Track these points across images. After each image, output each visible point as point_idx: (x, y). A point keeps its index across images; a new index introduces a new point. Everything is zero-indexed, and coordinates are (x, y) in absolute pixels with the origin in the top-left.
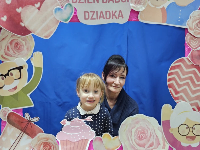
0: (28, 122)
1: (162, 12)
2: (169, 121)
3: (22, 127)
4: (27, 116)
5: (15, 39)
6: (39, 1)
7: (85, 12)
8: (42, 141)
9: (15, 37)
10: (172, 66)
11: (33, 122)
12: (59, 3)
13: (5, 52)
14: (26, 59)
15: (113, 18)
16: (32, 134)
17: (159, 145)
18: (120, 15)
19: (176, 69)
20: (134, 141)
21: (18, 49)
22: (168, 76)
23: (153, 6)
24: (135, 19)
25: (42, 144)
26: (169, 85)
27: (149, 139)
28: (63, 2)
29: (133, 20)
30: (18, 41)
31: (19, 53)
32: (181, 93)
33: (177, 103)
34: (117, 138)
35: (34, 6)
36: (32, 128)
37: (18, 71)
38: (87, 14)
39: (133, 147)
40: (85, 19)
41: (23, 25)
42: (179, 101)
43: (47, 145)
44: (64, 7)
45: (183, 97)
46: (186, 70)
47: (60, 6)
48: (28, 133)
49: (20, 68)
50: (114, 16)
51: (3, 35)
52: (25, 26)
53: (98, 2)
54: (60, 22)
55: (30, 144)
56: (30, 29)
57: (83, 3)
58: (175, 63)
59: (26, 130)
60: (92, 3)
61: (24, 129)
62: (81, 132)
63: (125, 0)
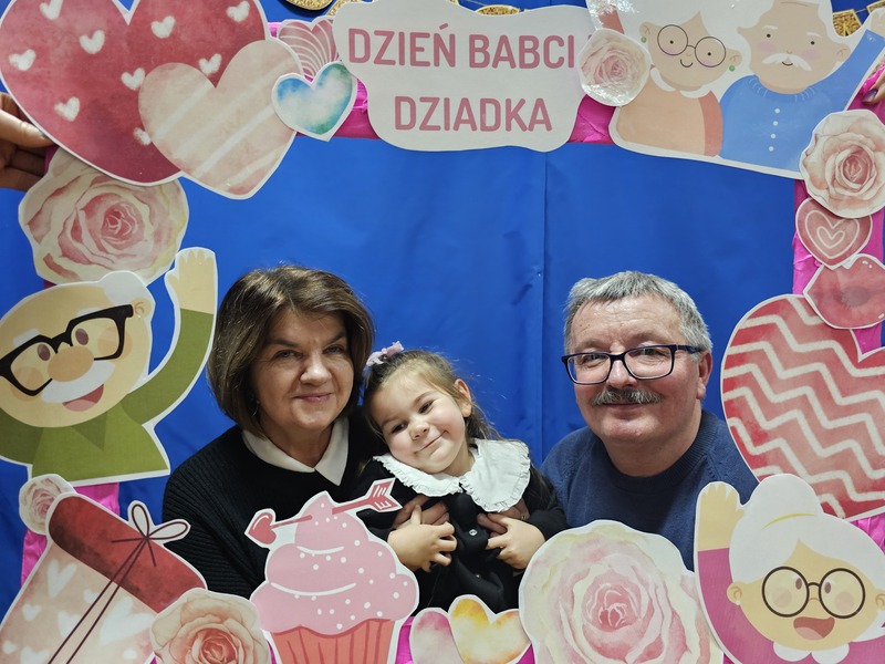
0: (138, 542)
1: (706, 114)
2: (726, 551)
3: (114, 563)
4: (139, 513)
5: (106, 195)
6: (217, 51)
7: (399, 100)
8: (199, 625)
9: (109, 185)
10: (743, 327)
11: (161, 543)
12: (299, 62)
13: (61, 245)
14: (149, 277)
15: (509, 128)
16: (156, 595)
17: (686, 653)
18: (540, 116)
19: (756, 340)
20: (580, 635)
21: (116, 236)
22: (727, 367)
23: (670, 89)
24: (598, 138)
25: (196, 636)
26: (729, 403)
27: (645, 627)
28: (314, 57)
29: (588, 139)
30: (118, 204)
31: (121, 252)
32: (776, 437)
33: (762, 478)
34: (514, 618)
35: (198, 67)
36: (155, 565)
37: (111, 323)
38: (405, 107)
39: (575, 657)
40: (399, 126)
41: (145, 139)
42: (768, 472)
43: (219, 640)
44: (316, 78)
45: (784, 457)
46: (795, 346)
47: (302, 71)
48: (138, 589)
49: (120, 314)
50: (514, 122)
51: (56, 175)
52: (152, 143)
53: (452, 63)
54: (298, 134)
55: (145, 635)
56: (175, 155)
57: (392, 63)
58: (754, 316)
59: (129, 574)
60: (427, 64)
61: (120, 570)
62: (354, 585)
63: (561, 60)
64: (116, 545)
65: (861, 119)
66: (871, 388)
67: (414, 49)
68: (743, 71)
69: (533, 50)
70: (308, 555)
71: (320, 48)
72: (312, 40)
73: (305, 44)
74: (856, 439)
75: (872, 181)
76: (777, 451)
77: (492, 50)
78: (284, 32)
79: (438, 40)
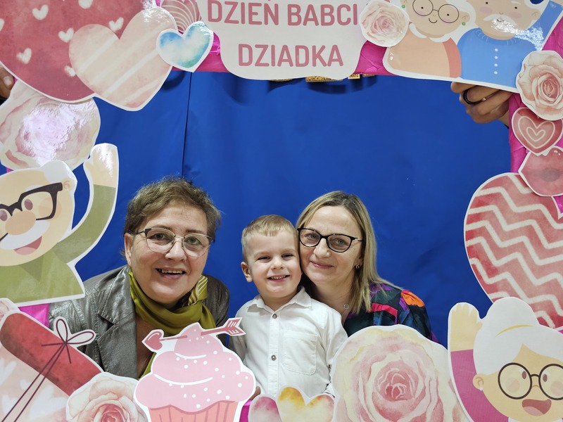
0: (60, 345)
2: (471, 351)
3: (42, 361)
4: (61, 325)
6: (121, 16)
7: (241, 46)
8: (101, 401)
9: (50, 104)
10: (478, 196)
11: (75, 347)
12: (175, 22)
13: (17, 144)
14: (73, 165)
15: (314, 64)
16: (70, 384)
18: (335, 57)
19: (487, 204)
22: (468, 223)
23: (423, 37)
26: (470, 248)
27: (416, 405)
28: (185, 20)
32: (503, 271)
35: (108, 26)
36: (71, 362)
37: (47, 195)
38: (245, 51)
40: (241, 63)
41: (71, 72)
44: (186, 32)
45: (509, 284)
46: (515, 208)
47: (176, 28)
48: (58, 380)
49: (54, 189)
50: (318, 60)
51: (15, 99)
52: (76, 76)
53: (276, 22)
54: (173, 68)
56: (90, 83)
57: (237, 22)
58: (486, 187)
59: (53, 368)
60: (260, 23)
61: (46, 366)
62: (211, 378)
63: (349, 20)
64: (44, 348)
67: (251, 13)
68: (472, 25)
69: (330, 14)
70: (182, 359)
71: (189, 13)
72: (184, 8)
73: (180, 11)
75: (561, 97)
77: (303, 14)
78: (165, 3)
79: (267, 7)
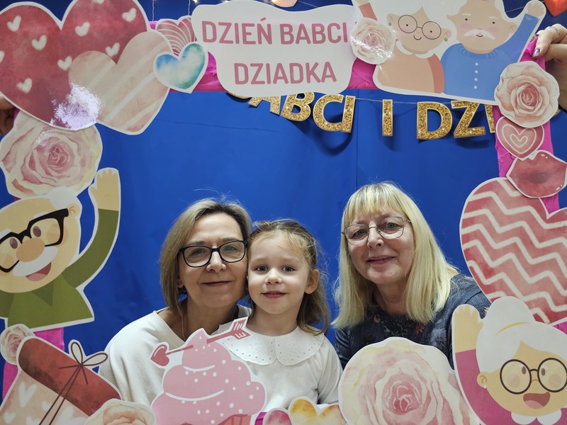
0: (75, 368)
1: (433, 68)
3: (61, 383)
4: (76, 348)
6: (117, 41)
7: (237, 66)
9: (52, 132)
10: (471, 200)
11: (90, 368)
12: (170, 45)
13: (23, 173)
14: (78, 190)
15: (309, 81)
16: (88, 404)
18: (328, 73)
19: (480, 208)
20: (381, 418)
21: (57, 165)
23: (409, 53)
24: (366, 84)
26: (467, 251)
27: (425, 411)
28: (179, 41)
29: (360, 86)
30: (58, 144)
31: (60, 175)
32: (499, 272)
35: (104, 52)
36: (87, 383)
37: (54, 221)
38: (241, 70)
40: (238, 82)
44: (181, 54)
45: (506, 285)
46: (506, 211)
47: (172, 50)
48: (77, 401)
49: (60, 215)
50: (312, 77)
51: (19, 128)
52: (78, 102)
53: (270, 41)
54: (171, 90)
57: (231, 42)
58: (478, 192)
59: (71, 390)
60: (254, 43)
61: (65, 388)
62: (222, 391)
63: (339, 38)
64: (62, 370)
65: (528, 67)
66: (557, 236)
67: (245, 34)
68: (453, 41)
69: (321, 32)
70: (191, 372)
71: (183, 36)
72: (179, 31)
73: (174, 34)
74: (551, 270)
75: (540, 104)
76: (501, 281)
77: (295, 33)
78: (160, 27)
79: (260, 28)
